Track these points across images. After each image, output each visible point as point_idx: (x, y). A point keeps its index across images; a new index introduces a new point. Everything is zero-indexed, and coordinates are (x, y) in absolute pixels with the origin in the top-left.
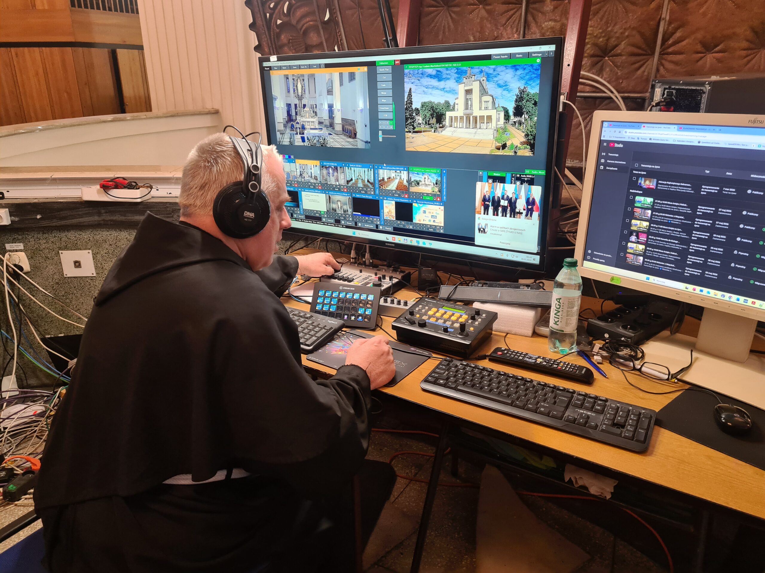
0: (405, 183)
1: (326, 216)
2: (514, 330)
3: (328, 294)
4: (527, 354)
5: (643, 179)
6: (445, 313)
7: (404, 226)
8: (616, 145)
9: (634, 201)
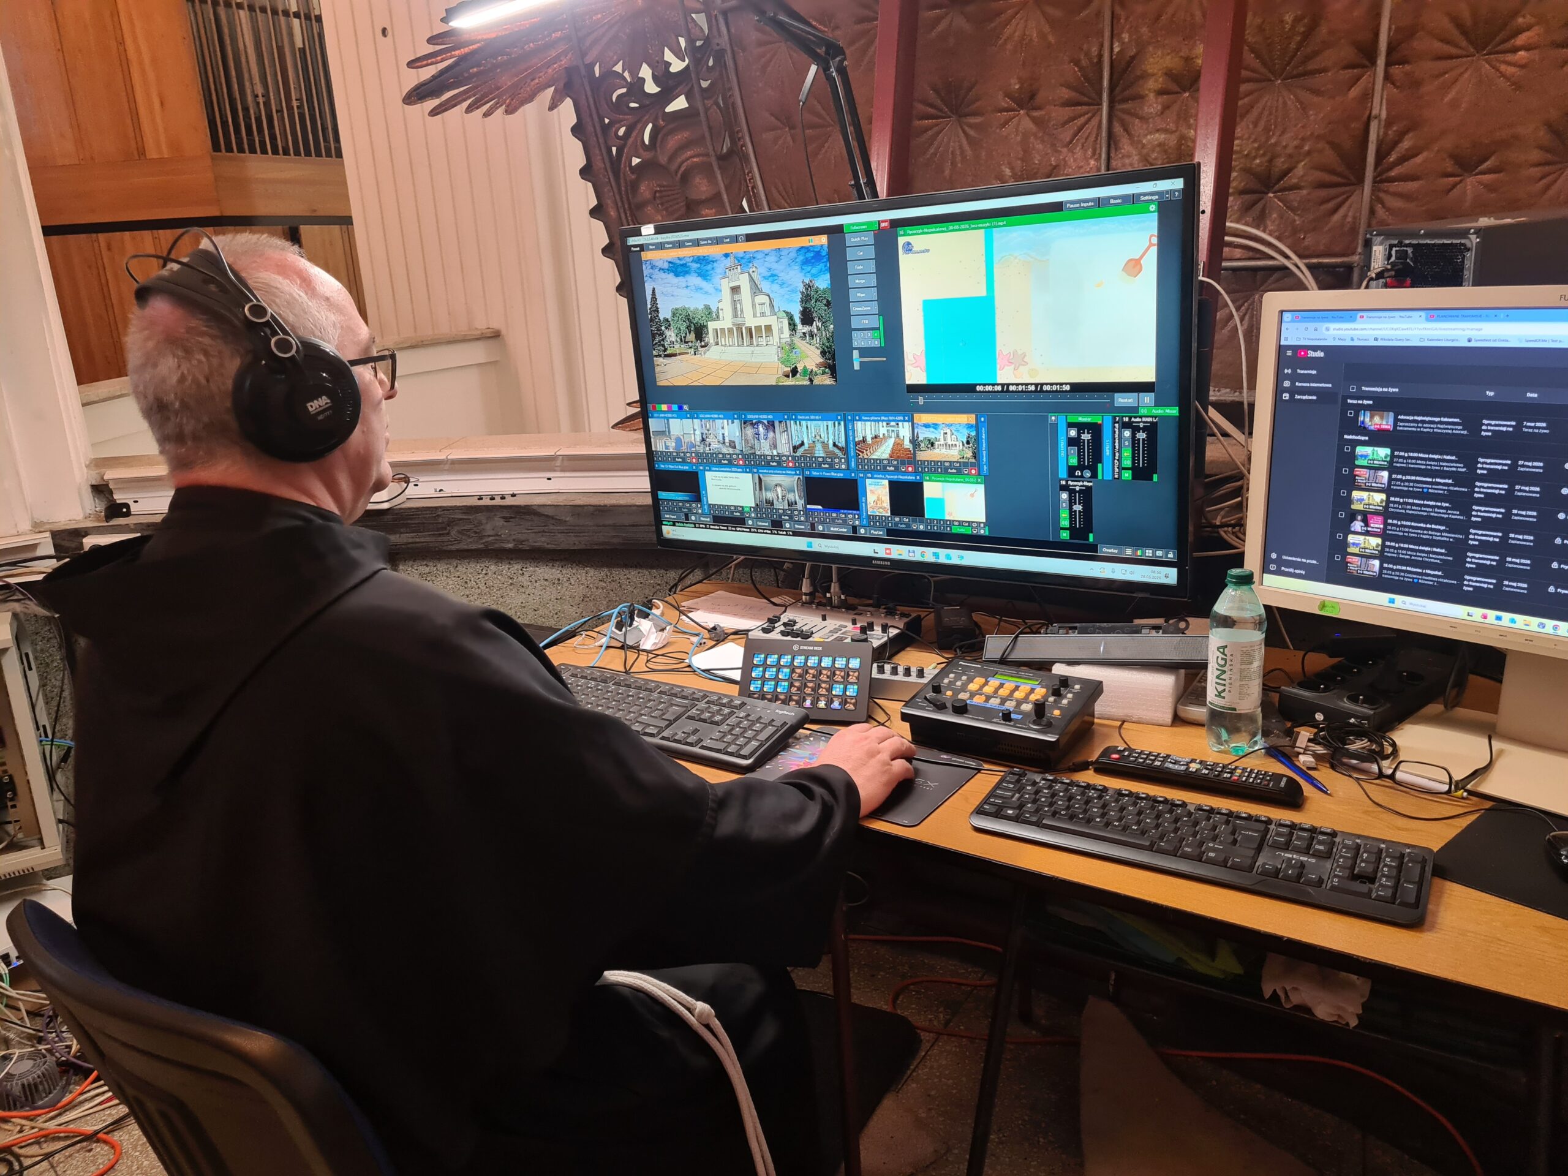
0: (907, 444)
1: (753, 515)
2: (1137, 713)
3: (772, 659)
4: (1168, 756)
5: (1368, 414)
6: (1001, 685)
7: (908, 525)
8: (1311, 354)
9: (1353, 456)
